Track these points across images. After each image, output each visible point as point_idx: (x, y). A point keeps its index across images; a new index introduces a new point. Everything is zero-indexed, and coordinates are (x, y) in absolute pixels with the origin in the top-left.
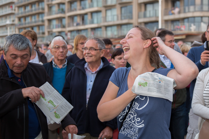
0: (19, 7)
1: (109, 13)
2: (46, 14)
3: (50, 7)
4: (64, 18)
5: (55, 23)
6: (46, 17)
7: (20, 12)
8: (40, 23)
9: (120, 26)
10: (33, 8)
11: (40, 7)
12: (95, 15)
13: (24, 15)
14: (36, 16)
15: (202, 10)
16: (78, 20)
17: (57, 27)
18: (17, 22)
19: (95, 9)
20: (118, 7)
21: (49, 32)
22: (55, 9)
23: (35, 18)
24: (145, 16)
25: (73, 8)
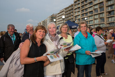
9: (99, 24)
12: (91, 22)
20: (99, 19)
24: (109, 21)
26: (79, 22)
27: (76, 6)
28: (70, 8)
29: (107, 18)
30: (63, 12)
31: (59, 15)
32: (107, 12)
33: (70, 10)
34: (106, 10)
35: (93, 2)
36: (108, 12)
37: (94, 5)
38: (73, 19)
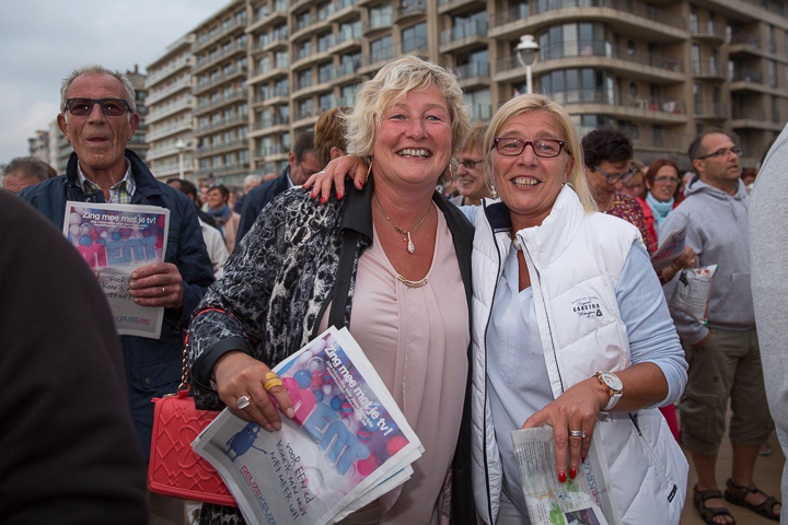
0: (200, 117)
2: (251, 127)
3: (258, 114)
4: (287, 132)
5: (268, 143)
6: (251, 134)
7: (202, 126)
8: (240, 146)
10: (227, 117)
11: (240, 113)
13: (209, 131)
14: (232, 134)
15: (582, 102)
17: (273, 152)
18: (195, 146)
21: (257, 162)
22: (267, 115)
23: (229, 137)
25: (303, 112)
26: (277, 128)
27: (265, 10)
28: (226, 28)
30: (187, 55)
31: (159, 76)
32: (443, 56)
33: (224, 42)
34: (440, 43)
36: (451, 52)
38: (243, 102)
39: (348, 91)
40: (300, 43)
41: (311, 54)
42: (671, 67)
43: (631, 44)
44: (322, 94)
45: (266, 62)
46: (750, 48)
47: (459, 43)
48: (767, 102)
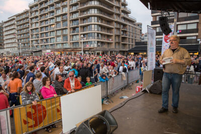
0: (18, 35)
1: (58, 38)
2: (30, 38)
3: (32, 36)
5: (34, 42)
6: (30, 40)
7: (18, 37)
8: (28, 42)
9: (62, 44)
10: (25, 36)
11: (28, 35)
12: (52, 40)
13: (20, 38)
15: (94, 39)
16: (45, 41)
17: (36, 44)
18: (17, 41)
19: (52, 37)
20: (62, 36)
21: (32, 46)
22: (34, 36)
24: (73, 40)
25: (42, 36)
26: (37, 39)
27: (33, 14)
28: (24, 16)
29: (71, 36)
30: (14, 21)
31: (7, 25)
32: (70, 28)
33: (23, 19)
34: (70, 26)
35: (55, 12)
37: (56, 17)
38: (28, 33)
39: (52, 33)
40: (41, 22)
41: (44, 24)
42: (111, 33)
43: (104, 28)
44: (46, 33)
45: (34, 25)
46: (125, 30)
47: (73, 26)
48: (128, 39)
